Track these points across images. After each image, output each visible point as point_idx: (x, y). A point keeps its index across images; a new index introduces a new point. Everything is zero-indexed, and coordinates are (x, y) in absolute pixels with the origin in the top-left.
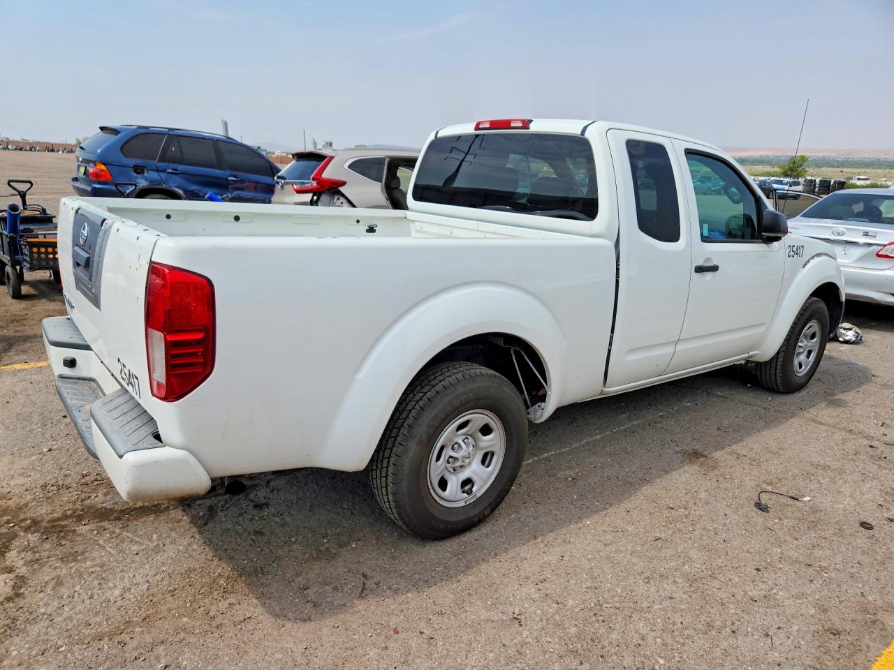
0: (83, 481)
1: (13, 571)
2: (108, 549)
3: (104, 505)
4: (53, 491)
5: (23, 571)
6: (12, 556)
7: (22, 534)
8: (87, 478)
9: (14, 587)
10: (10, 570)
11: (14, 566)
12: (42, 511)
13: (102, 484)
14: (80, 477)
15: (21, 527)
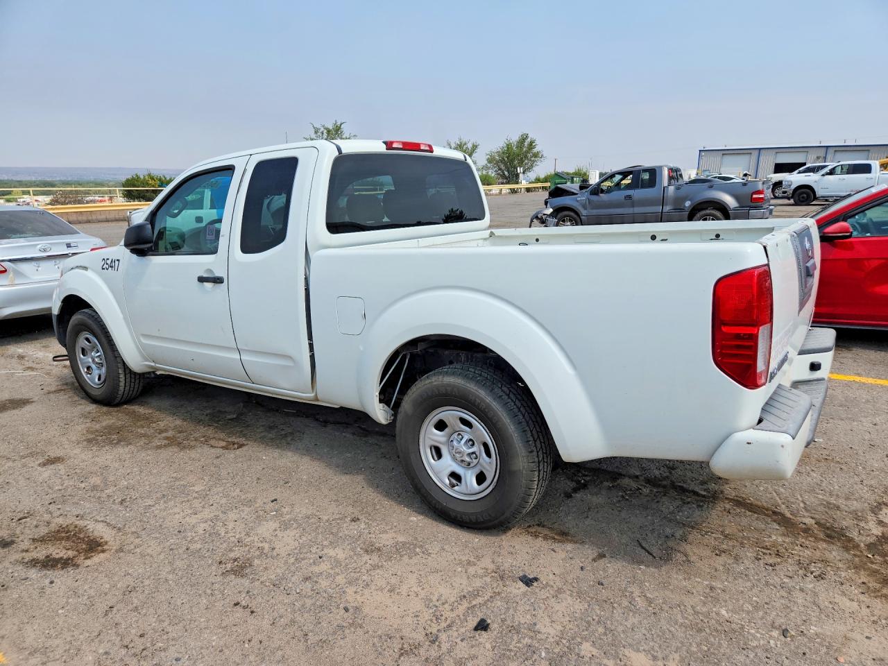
0: (779, 560)
1: (879, 521)
2: (800, 499)
3: (778, 528)
4: (815, 567)
5: (870, 517)
6: (877, 531)
7: (862, 545)
8: (771, 561)
9: (881, 510)
10: (880, 523)
11: (877, 524)
12: (835, 553)
13: (763, 548)
14: (778, 567)
15: (861, 552)
